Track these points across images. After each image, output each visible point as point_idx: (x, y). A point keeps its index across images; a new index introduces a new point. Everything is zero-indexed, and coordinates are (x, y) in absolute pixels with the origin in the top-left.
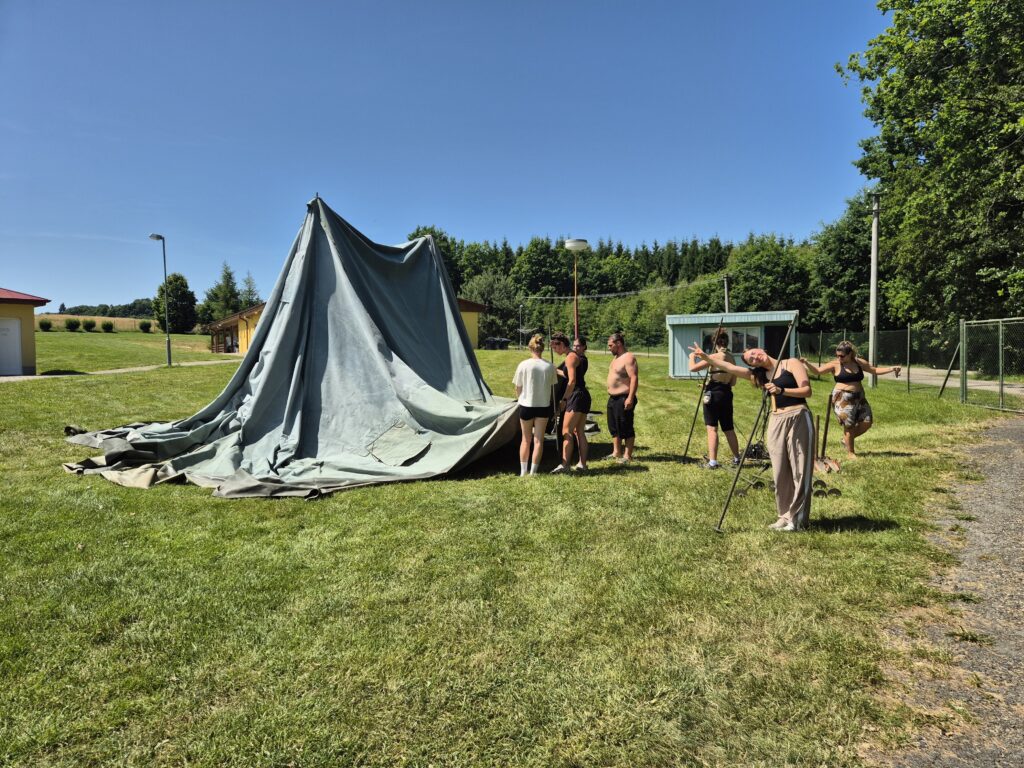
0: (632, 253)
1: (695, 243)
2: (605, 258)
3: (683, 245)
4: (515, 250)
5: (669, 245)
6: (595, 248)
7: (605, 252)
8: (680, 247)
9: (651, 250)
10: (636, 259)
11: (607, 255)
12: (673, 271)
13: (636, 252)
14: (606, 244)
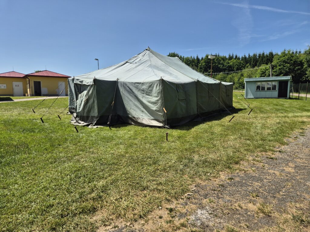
0: (241, 58)
1: (263, 54)
2: (231, 60)
3: (259, 55)
4: (200, 59)
5: (254, 55)
6: (227, 57)
7: (231, 58)
8: (258, 55)
9: (247, 56)
10: (242, 60)
11: (231, 59)
12: (255, 64)
13: (242, 58)
14: (231, 55)
